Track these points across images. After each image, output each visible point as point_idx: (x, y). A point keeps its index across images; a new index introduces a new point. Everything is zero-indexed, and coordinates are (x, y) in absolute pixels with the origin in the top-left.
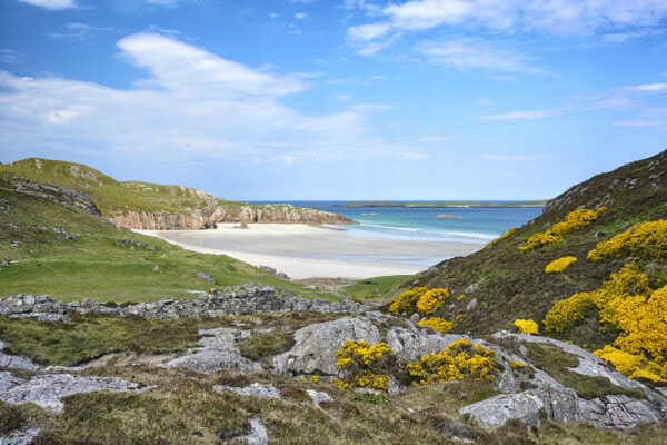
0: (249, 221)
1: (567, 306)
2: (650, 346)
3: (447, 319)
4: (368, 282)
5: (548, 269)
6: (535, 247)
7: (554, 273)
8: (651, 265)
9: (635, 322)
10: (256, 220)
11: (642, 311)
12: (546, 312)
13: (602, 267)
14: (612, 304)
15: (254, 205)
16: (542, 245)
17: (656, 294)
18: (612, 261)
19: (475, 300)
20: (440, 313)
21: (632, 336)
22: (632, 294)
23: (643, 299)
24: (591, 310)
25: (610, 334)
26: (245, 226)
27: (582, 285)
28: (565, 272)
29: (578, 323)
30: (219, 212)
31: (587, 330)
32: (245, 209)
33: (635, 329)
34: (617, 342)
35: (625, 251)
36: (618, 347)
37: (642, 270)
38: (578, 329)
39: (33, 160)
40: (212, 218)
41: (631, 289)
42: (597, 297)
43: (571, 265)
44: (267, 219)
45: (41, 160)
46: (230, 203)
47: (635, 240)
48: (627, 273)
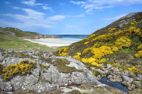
0: (46, 38)
1: (86, 50)
2: (98, 57)
3: (68, 53)
4: (61, 47)
5: (84, 44)
6: (84, 40)
7: (85, 44)
8: (100, 43)
9: (96, 53)
10: (47, 38)
11: (98, 51)
12: (83, 51)
13: (93, 43)
14: (93, 49)
15: (47, 35)
16: (85, 40)
17: (100, 48)
18: (94, 42)
19: (73, 50)
20: (67, 52)
21: (96, 55)
22: (97, 48)
23: (98, 49)
24: (90, 51)
25: (92, 55)
26: (45, 39)
27: (89, 46)
28: (87, 44)
29: (87, 53)
30: (41, 36)
31: (89, 55)
32: (45, 36)
33: (96, 54)
34: (93, 57)
35: (97, 40)
36: (93, 58)
37: (99, 43)
38: (87, 54)
39: (8, 28)
40: (40, 37)
41: (97, 47)
42: (91, 48)
43: (88, 43)
44: (49, 37)
45: (10, 28)
46: (43, 35)
47: (98, 38)
48: (96, 44)
